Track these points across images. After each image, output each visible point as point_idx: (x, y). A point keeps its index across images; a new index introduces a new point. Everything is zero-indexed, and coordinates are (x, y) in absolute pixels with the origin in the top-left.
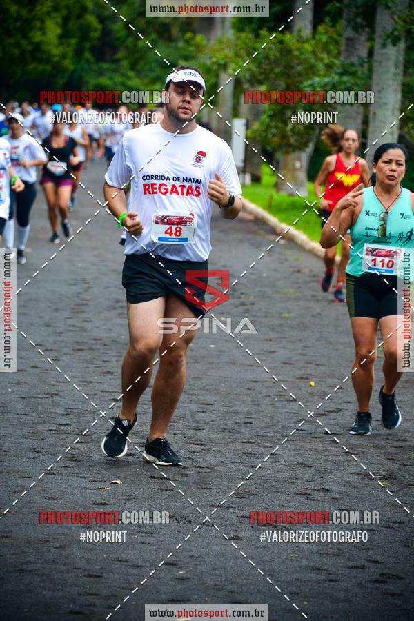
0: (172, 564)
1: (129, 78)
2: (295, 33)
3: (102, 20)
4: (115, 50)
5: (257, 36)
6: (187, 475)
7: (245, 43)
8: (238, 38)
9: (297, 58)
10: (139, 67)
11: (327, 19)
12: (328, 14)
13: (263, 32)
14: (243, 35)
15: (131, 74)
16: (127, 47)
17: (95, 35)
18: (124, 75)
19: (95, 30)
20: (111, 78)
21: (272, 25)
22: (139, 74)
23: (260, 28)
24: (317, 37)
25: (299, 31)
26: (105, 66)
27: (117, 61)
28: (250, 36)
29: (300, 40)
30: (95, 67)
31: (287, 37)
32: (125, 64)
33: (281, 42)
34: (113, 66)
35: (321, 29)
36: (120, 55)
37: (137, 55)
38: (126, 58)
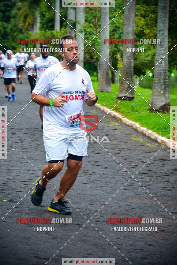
0: (29, 170)
1: (12, 43)
2: (55, 31)
3: (4, 28)
4: (8, 36)
5: (46, 32)
6: (32, 147)
7: (43, 34)
8: (40, 32)
9: (56, 37)
10: (14, 41)
11: (64, 27)
12: (64, 25)
13: (47, 31)
14: (42, 31)
15: (13, 42)
16: (11, 35)
17: (2, 32)
18: (11, 43)
19: (2, 31)
20: (7, 44)
21: (49, 29)
22: (15, 42)
23: (46, 29)
24: (61, 31)
25: (57, 30)
26: (5, 40)
27: (8, 39)
28: (44, 31)
29: (57, 32)
30: (3, 41)
31: (53, 32)
32: (11, 40)
33: (52, 33)
34: (7, 40)
35: (62, 29)
36: (9, 37)
37: (14, 37)
38: (11, 38)
